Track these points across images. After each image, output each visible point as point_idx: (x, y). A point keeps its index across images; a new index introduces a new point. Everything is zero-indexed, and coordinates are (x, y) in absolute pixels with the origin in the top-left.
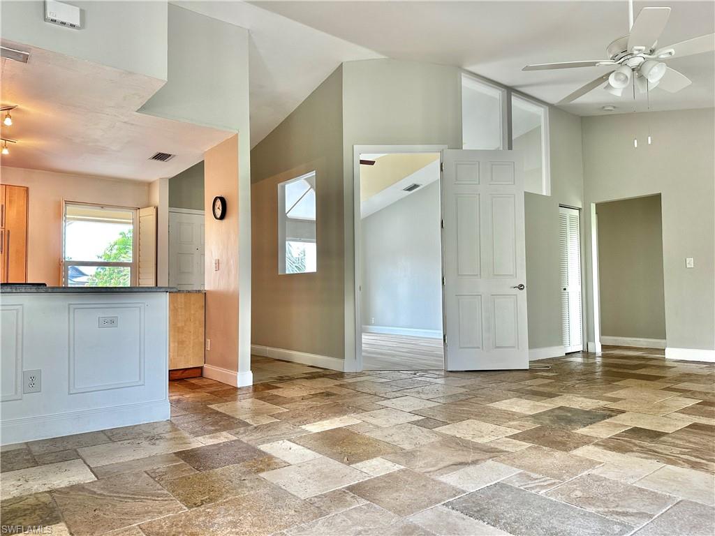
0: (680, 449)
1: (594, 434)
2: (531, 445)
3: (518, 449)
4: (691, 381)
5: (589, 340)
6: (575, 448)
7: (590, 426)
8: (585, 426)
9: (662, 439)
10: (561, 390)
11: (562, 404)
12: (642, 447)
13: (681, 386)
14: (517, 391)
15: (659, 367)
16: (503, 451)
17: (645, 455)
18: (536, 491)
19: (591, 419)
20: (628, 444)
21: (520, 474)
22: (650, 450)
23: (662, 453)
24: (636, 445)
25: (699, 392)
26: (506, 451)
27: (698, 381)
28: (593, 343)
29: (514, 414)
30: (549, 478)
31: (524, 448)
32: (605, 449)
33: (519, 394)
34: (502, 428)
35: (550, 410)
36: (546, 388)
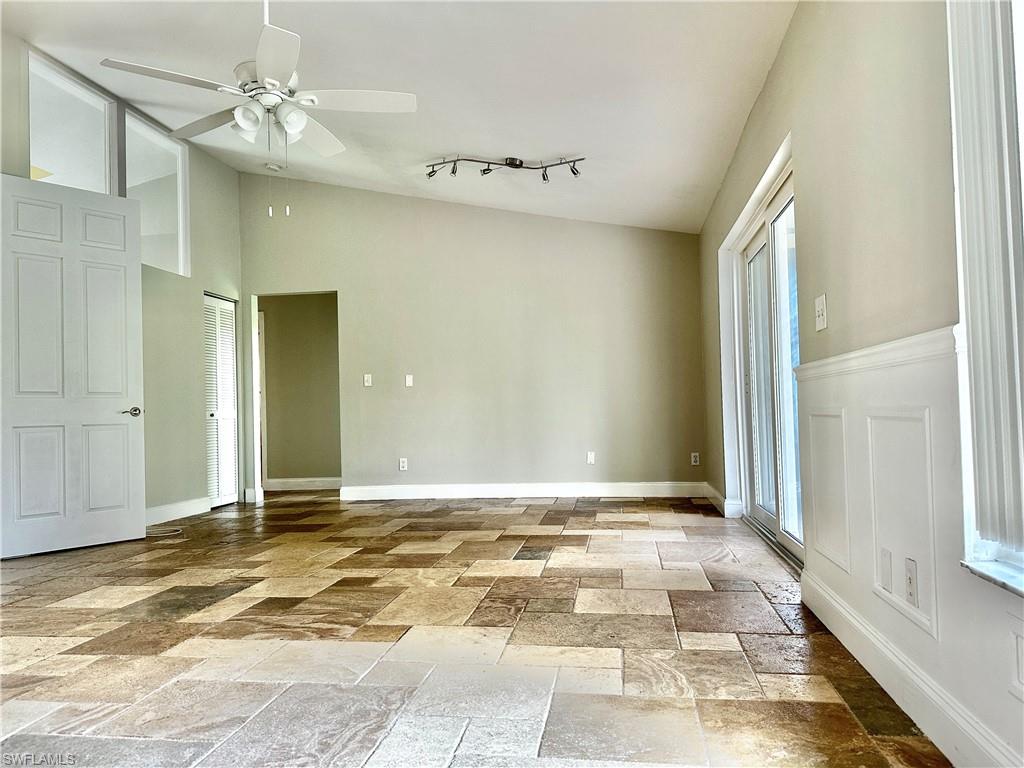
0: (314, 616)
1: (207, 620)
2: (100, 657)
3: (73, 670)
4: (359, 526)
5: (246, 485)
6: (171, 646)
7: (207, 608)
8: (199, 610)
9: (297, 607)
10: (185, 562)
11: (177, 583)
12: (268, 624)
13: (346, 533)
14: (112, 574)
15: (329, 513)
16: (44, 679)
17: (267, 635)
18: (77, 732)
19: (211, 597)
20: (251, 624)
21: (60, 711)
22: (277, 626)
23: (289, 627)
24: (260, 623)
25: (363, 538)
26: (50, 678)
27: (366, 525)
28: (252, 490)
29: (89, 612)
30: (110, 704)
31: (84, 665)
32: (216, 638)
33: (113, 579)
34: (57, 641)
35: (153, 596)
36: (161, 563)
